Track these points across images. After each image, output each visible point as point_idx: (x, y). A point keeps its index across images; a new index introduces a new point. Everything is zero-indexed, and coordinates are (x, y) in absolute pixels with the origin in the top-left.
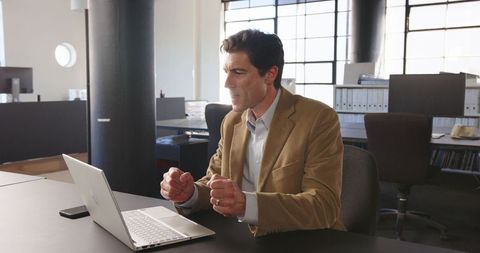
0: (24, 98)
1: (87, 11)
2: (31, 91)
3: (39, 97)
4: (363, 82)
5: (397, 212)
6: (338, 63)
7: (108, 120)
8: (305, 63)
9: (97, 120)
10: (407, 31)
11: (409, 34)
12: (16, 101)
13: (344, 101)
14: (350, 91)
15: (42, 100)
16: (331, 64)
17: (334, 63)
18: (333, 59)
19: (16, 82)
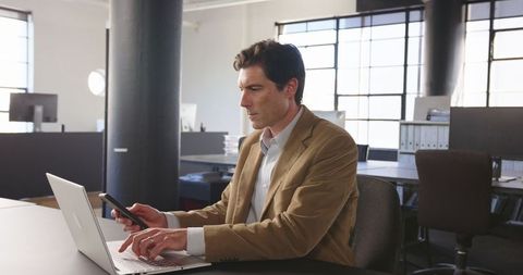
0: (47, 128)
1: (108, 30)
2: (55, 120)
3: (63, 127)
4: (432, 118)
5: (454, 267)
6: (407, 96)
7: (125, 150)
8: (369, 95)
9: (114, 150)
10: (491, 59)
11: (493, 63)
12: (38, 130)
13: (410, 139)
14: (417, 127)
15: (66, 130)
16: (400, 97)
17: (404, 96)
18: (402, 92)
19: (39, 110)
